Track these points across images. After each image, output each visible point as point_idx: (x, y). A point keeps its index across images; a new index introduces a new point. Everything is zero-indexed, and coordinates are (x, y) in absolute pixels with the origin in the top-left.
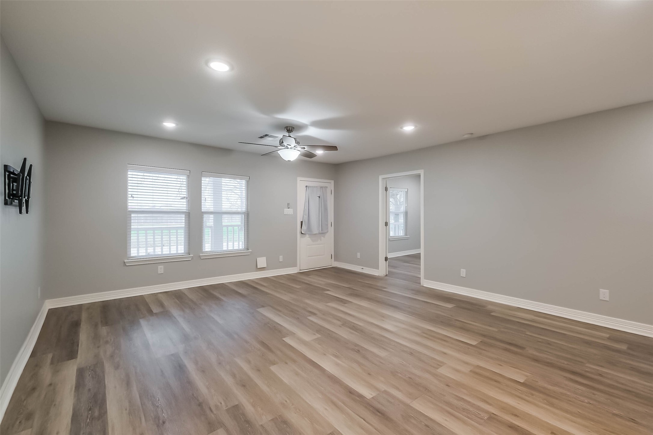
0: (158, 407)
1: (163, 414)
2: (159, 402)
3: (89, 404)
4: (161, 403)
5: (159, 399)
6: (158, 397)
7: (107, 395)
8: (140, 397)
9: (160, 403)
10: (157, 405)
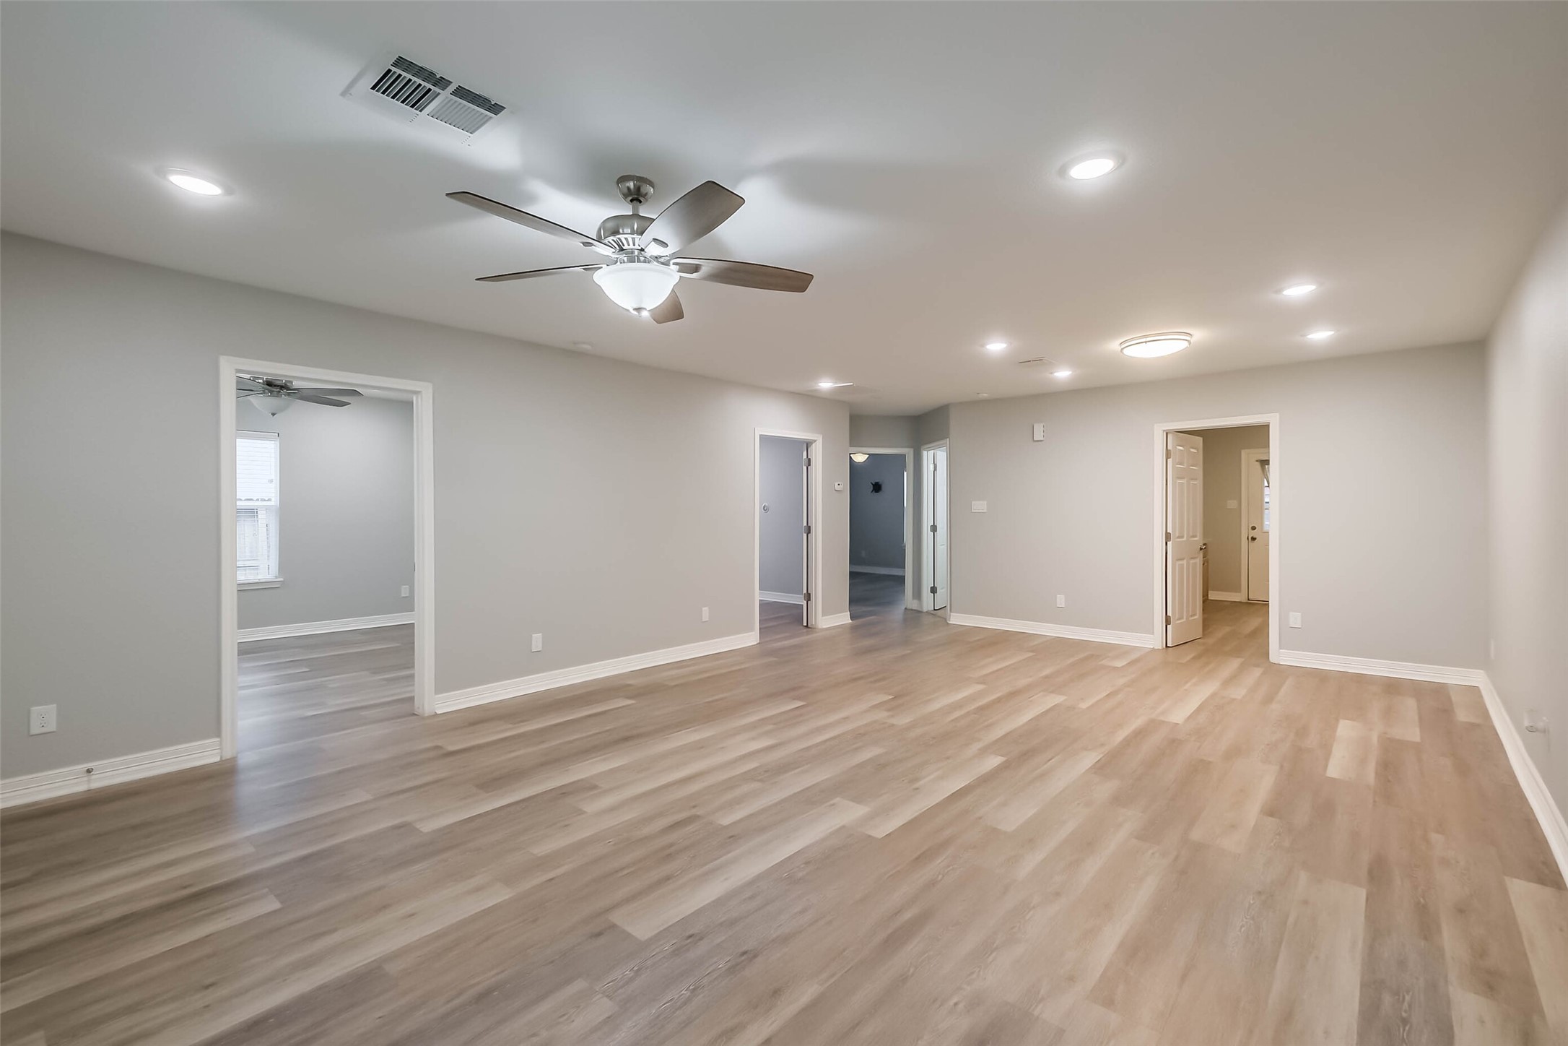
0: (1253, 918)
1: (1252, 902)
2: (1244, 923)
3: (1407, 1036)
4: (1242, 921)
5: (1241, 927)
6: (1239, 933)
7: (1355, 1027)
8: (1276, 960)
9: (1245, 920)
10: (1252, 922)
